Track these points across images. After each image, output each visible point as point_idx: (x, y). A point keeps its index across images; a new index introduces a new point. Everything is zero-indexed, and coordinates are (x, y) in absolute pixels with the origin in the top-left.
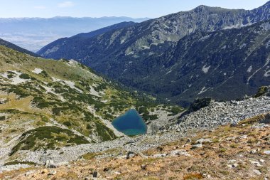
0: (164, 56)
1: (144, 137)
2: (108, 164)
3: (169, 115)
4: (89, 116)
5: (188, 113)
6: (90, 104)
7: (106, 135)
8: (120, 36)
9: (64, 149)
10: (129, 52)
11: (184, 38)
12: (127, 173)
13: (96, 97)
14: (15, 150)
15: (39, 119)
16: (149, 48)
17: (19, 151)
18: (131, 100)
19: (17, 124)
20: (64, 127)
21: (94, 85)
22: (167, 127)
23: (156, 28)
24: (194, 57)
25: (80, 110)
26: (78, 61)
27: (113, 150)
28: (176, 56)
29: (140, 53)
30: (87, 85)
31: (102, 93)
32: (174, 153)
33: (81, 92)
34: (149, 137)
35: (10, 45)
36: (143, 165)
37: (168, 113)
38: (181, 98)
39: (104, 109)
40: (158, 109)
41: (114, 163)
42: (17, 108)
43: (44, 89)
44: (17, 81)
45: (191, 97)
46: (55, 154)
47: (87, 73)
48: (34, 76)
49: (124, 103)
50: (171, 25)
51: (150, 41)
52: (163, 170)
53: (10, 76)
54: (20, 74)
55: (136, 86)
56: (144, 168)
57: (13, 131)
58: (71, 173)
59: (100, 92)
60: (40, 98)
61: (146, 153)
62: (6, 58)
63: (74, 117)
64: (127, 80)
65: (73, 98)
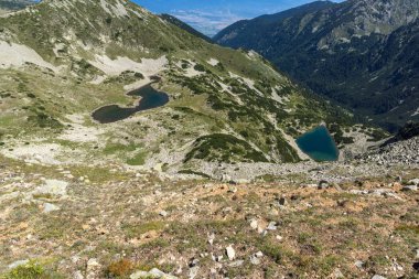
0: (369, 55)
1: (335, 165)
3: (368, 140)
4: (269, 128)
5: (394, 140)
6: (271, 112)
7: (288, 156)
8: (313, 21)
9: (239, 164)
10: (322, 45)
11: (399, 30)
12: (320, 207)
13: (278, 103)
14: (189, 156)
15: (214, 124)
16: (349, 41)
17: (193, 159)
18: (321, 114)
20: (240, 137)
21: (277, 87)
22: (366, 156)
23: (360, 13)
24: (412, 59)
25: (260, 118)
26: (259, 53)
27: (296, 175)
28: (386, 56)
29: (337, 47)
31: (286, 99)
32: (379, 192)
33: (261, 94)
34: (341, 166)
35: (184, 26)
36: (340, 201)
37: (368, 137)
38: (387, 119)
39: (288, 121)
40: (355, 130)
42: (191, 107)
43: (219, 86)
44: (191, 73)
45: (401, 118)
46: (230, 169)
47: (270, 71)
48: (209, 68)
50: (382, 9)
51: (351, 32)
52: (366, 212)
53: (184, 66)
54: (194, 64)
55: (328, 94)
56: (342, 205)
57: (187, 134)
58: (253, 194)
59: (284, 97)
60: (215, 97)
61: (342, 186)
62: (181, 42)
63: (252, 127)
64: (317, 85)
65: (252, 102)
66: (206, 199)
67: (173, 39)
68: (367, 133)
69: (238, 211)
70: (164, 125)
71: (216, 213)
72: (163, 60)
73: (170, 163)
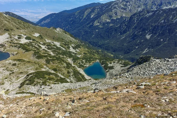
0: (120, 27)
1: (104, 80)
2: (81, 96)
3: (121, 67)
4: (69, 65)
5: (135, 65)
6: (70, 57)
7: (79, 78)
8: (91, 12)
9: (52, 85)
10: (96, 23)
11: (134, 15)
12: (94, 102)
13: (74, 53)
14: (22, 85)
15: (37, 66)
16: (110, 21)
17: (25, 86)
18: (96, 56)
19: (23, 68)
20: (53, 72)
21: (72, 45)
22: (120, 74)
23: (115, 8)
24: (141, 28)
25: (63, 61)
26: (63, 29)
27: (84, 88)
28: (128, 27)
29: (104, 24)
30: (68, 45)
31: (78, 50)
32: (125, 91)
33: (64, 49)
34: (108, 80)
35: (19, 18)
36: (104, 97)
37: (121, 65)
38: (130, 56)
39: (79, 61)
40: (114, 63)
41: (85, 95)
42: (24, 59)
43: (40, 47)
44: (23, 41)
45: (137, 55)
46: (47, 88)
47: (68, 37)
48: (34, 38)
49: (92, 58)
50: (126, 5)
51: (111, 16)
52: (118, 101)
53: (19, 38)
54: (25, 36)
55: (100, 46)
56: (105, 99)
57: (21, 73)
58: (58, 99)
59: (76, 50)
60: (38, 52)
61: (106, 90)
62: (17, 26)
63: (59, 66)
64: (94, 43)
65: (59, 53)
66: (31, 106)
67: (13, 24)
68: (121, 64)
69: (49, 109)
70: (7, 69)
71: (36, 112)
72: (6, 35)
73: (11, 89)
